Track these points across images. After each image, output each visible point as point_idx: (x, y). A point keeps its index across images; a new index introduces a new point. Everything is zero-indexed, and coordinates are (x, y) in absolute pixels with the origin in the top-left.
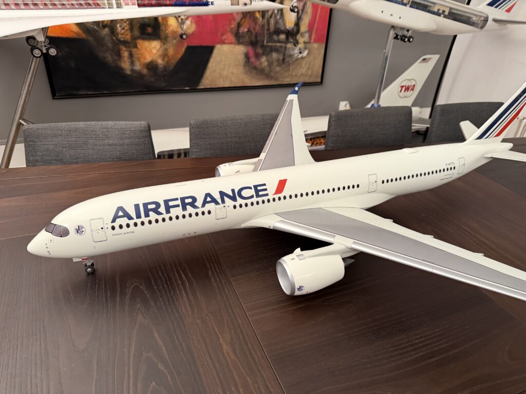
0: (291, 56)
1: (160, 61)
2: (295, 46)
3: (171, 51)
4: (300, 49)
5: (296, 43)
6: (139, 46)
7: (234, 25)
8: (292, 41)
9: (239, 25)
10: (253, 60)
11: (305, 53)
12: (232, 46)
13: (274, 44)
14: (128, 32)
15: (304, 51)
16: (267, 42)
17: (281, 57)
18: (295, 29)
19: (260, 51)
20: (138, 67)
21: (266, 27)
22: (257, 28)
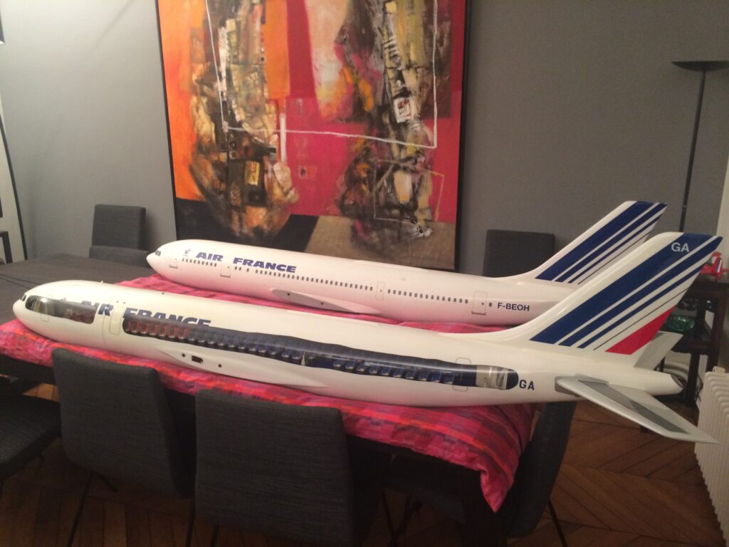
0: (408, 234)
1: (265, 227)
2: (414, 223)
3: (276, 219)
4: (420, 227)
5: (414, 220)
6: (248, 212)
7: (338, 197)
8: (409, 217)
9: (344, 197)
10: (361, 234)
11: (428, 233)
12: (337, 218)
13: (386, 219)
14: (239, 198)
15: (426, 230)
16: (377, 216)
17: (396, 235)
18: (412, 204)
19: (369, 226)
20: (246, 230)
21: (375, 200)
22: (365, 201)
